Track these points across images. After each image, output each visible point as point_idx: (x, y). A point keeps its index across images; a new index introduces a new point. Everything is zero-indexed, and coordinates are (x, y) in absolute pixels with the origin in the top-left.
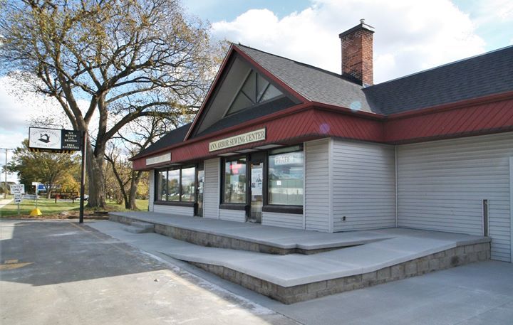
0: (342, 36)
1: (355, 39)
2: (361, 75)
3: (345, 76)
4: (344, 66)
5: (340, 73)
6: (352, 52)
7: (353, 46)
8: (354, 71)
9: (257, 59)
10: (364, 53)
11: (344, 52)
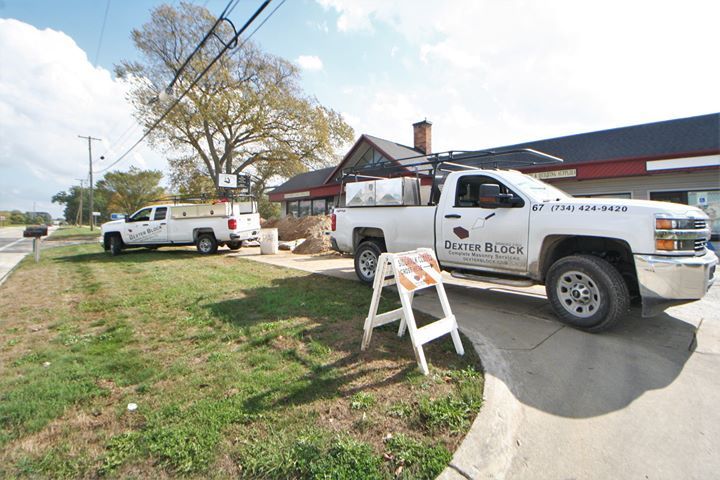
0: (414, 125)
1: (421, 128)
2: (425, 149)
3: (416, 149)
4: (415, 142)
5: (413, 147)
6: (420, 135)
7: (420, 132)
8: (420, 147)
9: (373, 141)
10: (427, 137)
11: (415, 134)
